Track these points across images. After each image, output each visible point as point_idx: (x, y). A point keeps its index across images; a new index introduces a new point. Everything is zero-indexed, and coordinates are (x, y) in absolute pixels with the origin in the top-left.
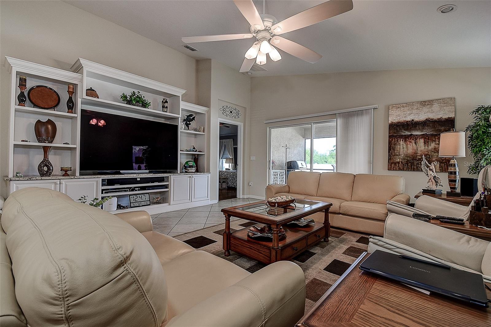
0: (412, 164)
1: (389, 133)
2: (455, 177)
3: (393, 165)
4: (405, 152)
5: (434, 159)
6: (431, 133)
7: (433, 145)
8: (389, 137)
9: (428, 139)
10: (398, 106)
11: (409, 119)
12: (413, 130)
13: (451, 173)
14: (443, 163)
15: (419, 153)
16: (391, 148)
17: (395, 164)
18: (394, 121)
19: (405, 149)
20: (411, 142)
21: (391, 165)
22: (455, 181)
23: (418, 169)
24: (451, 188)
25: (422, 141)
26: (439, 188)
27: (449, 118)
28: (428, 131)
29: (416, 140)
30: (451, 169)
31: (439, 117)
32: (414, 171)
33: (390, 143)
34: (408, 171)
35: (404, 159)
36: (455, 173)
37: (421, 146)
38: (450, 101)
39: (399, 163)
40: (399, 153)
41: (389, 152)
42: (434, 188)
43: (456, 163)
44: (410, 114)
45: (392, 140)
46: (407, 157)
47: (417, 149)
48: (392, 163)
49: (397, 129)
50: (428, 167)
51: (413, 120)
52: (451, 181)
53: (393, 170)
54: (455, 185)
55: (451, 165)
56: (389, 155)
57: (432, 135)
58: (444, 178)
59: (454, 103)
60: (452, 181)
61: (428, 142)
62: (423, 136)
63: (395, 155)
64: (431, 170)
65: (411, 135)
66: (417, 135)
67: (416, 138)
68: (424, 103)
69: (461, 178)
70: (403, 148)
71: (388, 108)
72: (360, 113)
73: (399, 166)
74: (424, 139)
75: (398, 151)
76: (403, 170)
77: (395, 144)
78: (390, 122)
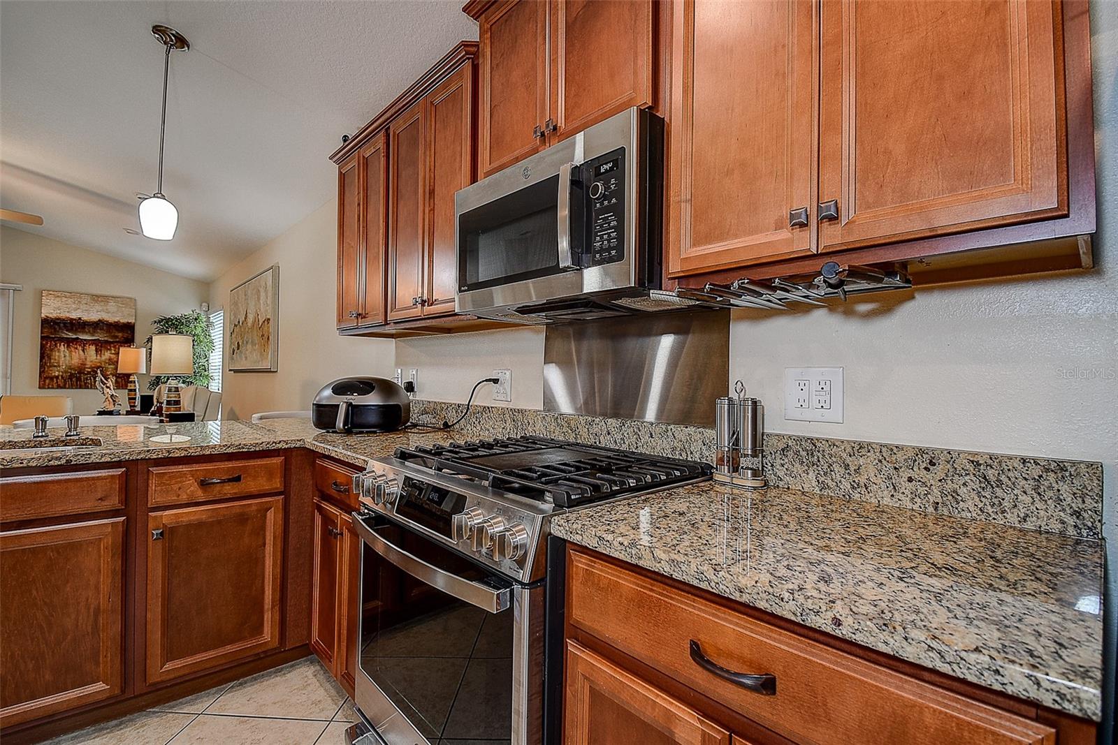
0: (79, 379)
1: (42, 333)
2: (135, 395)
3: (46, 380)
4: (67, 362)
5: (109, 373)
6: (106, 339)
7: (107, 355)
8: (42, 338)
9: (101, 347)
10: (58, 294)
11: (74, 315)
12: (80, 332)
13: (131, 390)
14: (121, 378)
15: (89, 364)
16: (44, 356)
17: (52, 378)
18: (51, 316)
19: (68, 358)
20: (76, 348)
21: (44, 381)
22: (135, 399)
24: (131, 406)
25: (93, 348)
26: (117, 408)
27: (128, 323)
28: (100, 336)
29: (84, 346)
30: (131, 386)
31: (116, 321)
32: (80, 388)
33: (43, 347)
34: (72, 388)
35: (66, 372)
36: (135, 390)
37: (92, 356)
38: (131, 302)
39: (57, 377)
40: (58, 363)
41: (41, 361)
42: (111, 408)
43: (136, 379)
44: (76, 310)
45: (47, 343)
46: (71, 369)
47: (86, 359)
48: (46, 378)
49: (55, 329)
50: (104, 384)
51: (80, 319)
52: (130, 399)
53: (49, 388)
54: (135, 403)
55: (131, 382)
56: (41, 367)
57: (106, 342)
58: (123, 395)
59: (135, 305)
60: (132, 399)
61: (101, 351)
62: (94, 342)
63: (50, 366)
64: (107, 387)
65: (78, 338)
66: (85, 340)
67: (84, 343)
68: (97, 298)
69: (141, 396)
70: (65, 357)
71: (40, 294)
73: (57, 382)
74: (96, 346)
75: (55, 360)
76: (65, 388)
77: (51, 350)
78: (43, 316)
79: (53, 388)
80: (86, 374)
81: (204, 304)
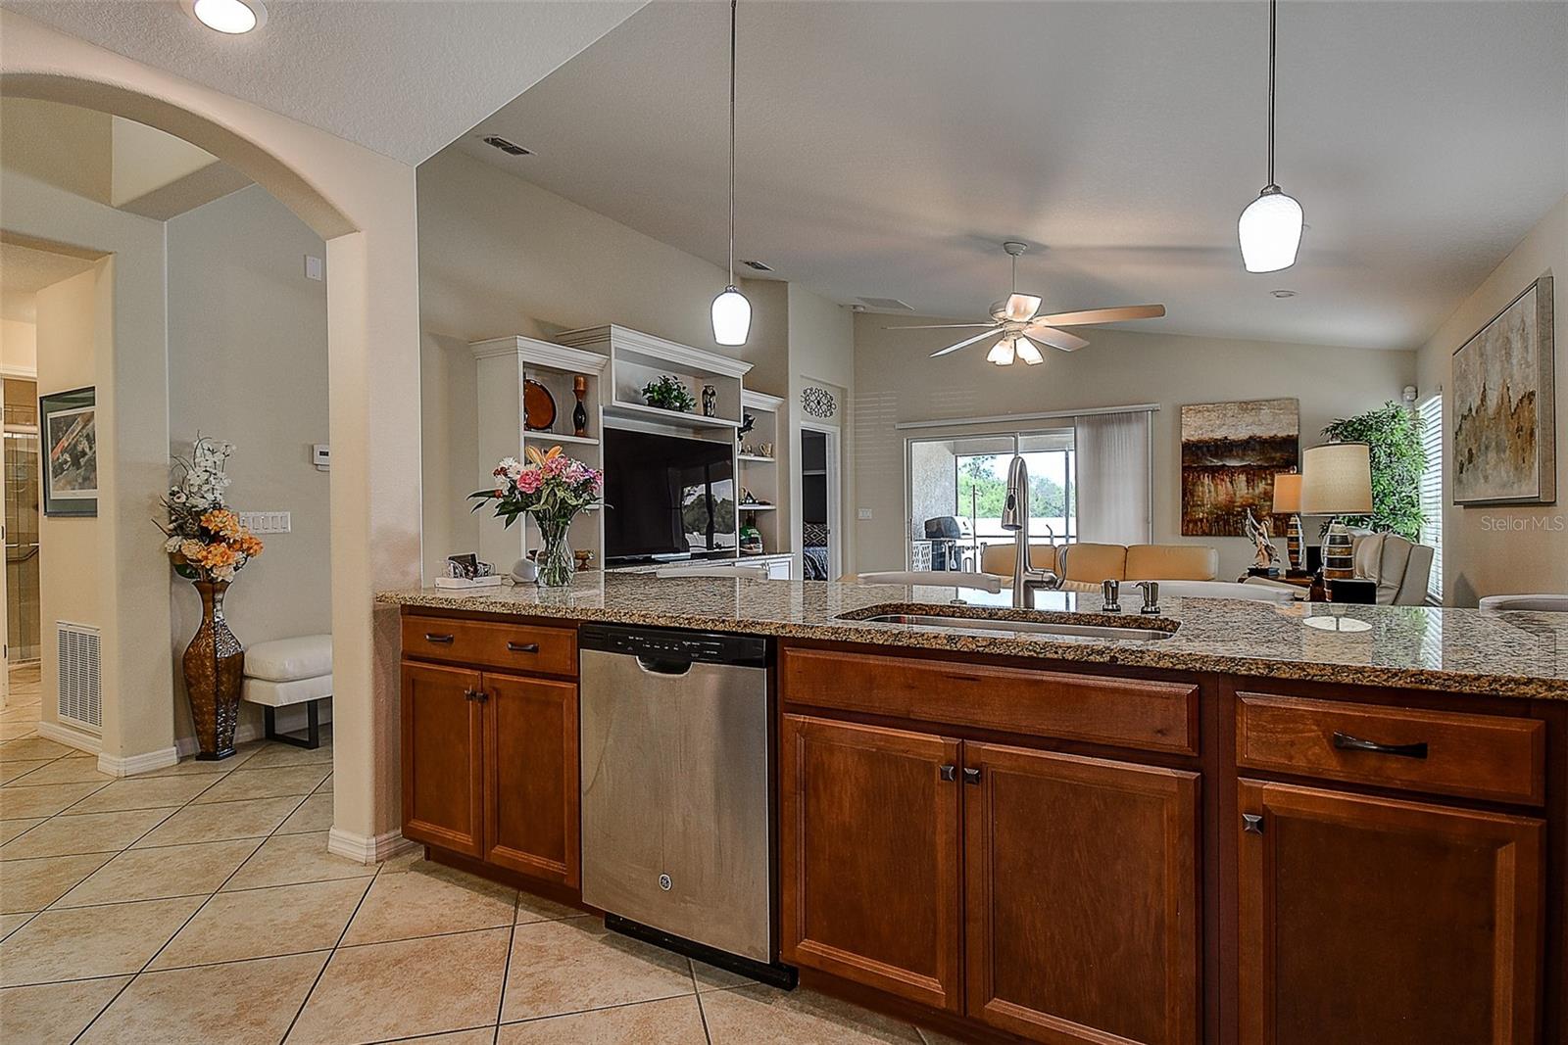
0: (1227, 522)
1: (1183, 462)
2: (1298, 546)
3: (1191, 525)
4: (1212, 499)
6: (1259, 463)
7: (1262, 486)
8: (1184, 469)
9: (1254, 475)
10: (1198, 407)
11: (1218, 435)
12: (1226, 457)
13: (1291, 539)
14: (1281, 520)
15: (1239, 501)
16: (1188, 492)
17: (1195, 522)
18: (1192, 439)
19: (1213, 494)
20: (1223, 480)
21: (1188, 526)
22: (1298, 552)
23: (1238, 532)
24: (1293, 564)
25: (1243, 477)
26: (1274, 565)
27: (1288, 436)
28: (1251, 460)
29: (1233, 475)
30: (1292, 534)
31: (1272, 435)
32: (1230, 535)
33: (1184, 480)
34: (1220, 535)
35: (1211, 513)
36: (1297, 539)
37: (1241, 489)
38: (1291, 405)
39: (1201, 520)
40: (1202, 501)
41: (1183, 499)
42: (1266, 565)
43: (1299, 523)
44: (1220, 427)
45: (1189, 475)
46: (1218, 509)
47: (1235, 494)
48: (1189, 522)
49: (1197, 455)
50: (1256, 529)
51: (1226, 438)
52: (1291, 552)
53: (1193, 535)
54: (1298, 558)
55: (1292, 526)
56: (1185, 506)
57: (1260, 467)
59: (1297, 409)
60: (1293, 553)
61: (1253, 481)
62: (1244, 469)
63: (1194, 506)
64: (1261, 534)
65: (1224, 465)
66: (1233, 467)
67: (1232, 471)
68: (1246, 406)
69: (1308, 548)
70: (1210, 492)
71: (1179, 412)
72: (1125, 418)
73: (1202, 527)
74: (1247, 475)
75: (1199, 496)
76: (1211, 535)
77: (1194, 484)
78: (1183, 439)
79: (1197, 535)
80: (1236, 516)
81: (1407, 389)
